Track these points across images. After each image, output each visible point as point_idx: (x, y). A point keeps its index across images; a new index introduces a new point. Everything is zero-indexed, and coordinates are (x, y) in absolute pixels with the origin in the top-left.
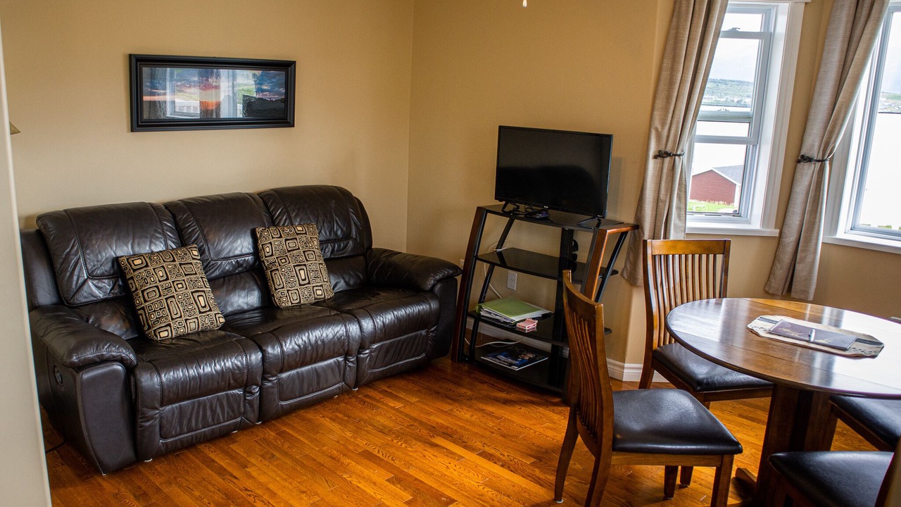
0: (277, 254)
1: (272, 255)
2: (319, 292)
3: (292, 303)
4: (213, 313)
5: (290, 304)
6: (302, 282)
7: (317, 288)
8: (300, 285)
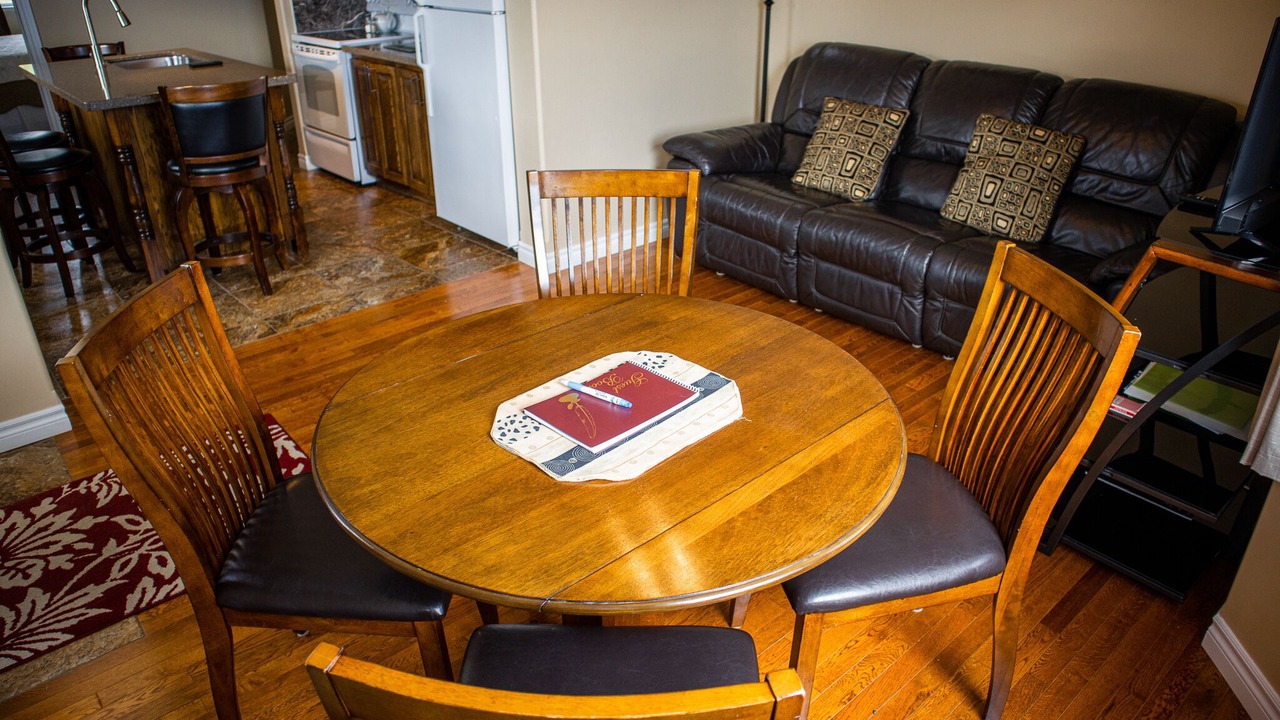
0: (983, 152)
1: (977, 152)
2: (1002, 223)
3: (954, 218)
4: (852, 181)
5: (951, 217)
6: (983, 199)
7: (1000, 216)
8: (979, 201)
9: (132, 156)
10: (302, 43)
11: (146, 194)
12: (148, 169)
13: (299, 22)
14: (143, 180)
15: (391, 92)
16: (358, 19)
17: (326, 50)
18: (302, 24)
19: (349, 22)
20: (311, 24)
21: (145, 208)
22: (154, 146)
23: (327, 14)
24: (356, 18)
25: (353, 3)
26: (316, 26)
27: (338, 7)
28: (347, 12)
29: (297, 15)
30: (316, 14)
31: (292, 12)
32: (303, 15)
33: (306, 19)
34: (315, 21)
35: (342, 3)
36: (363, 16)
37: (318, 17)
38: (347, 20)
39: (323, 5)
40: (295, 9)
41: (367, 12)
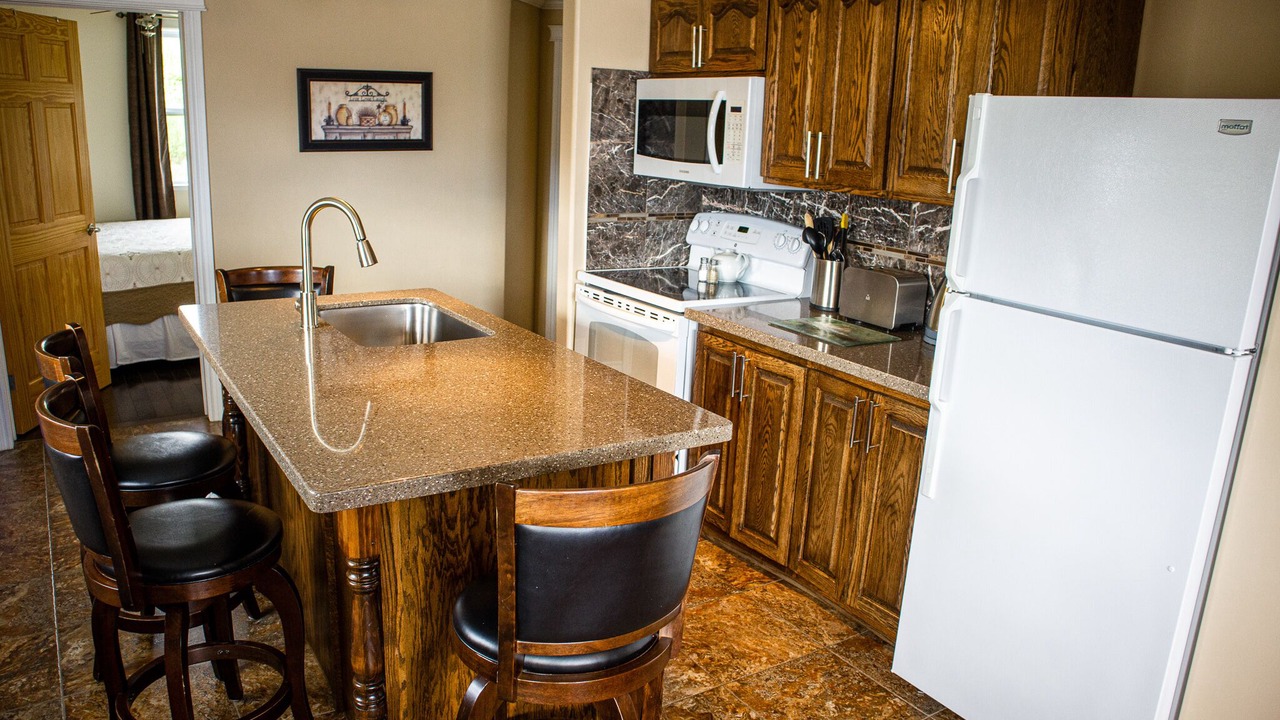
9: (376, 576)
10: (591, 286)
11: (388, 650)
12: (400, 598)
13: (592, 253)
14: (387, 622)
15: (785, 407)
16: (672, 254)
17: (649, 310)
18: (595, 256)
19: (659, 257)
20: (608, 257)
21: (378, 678)
22: (421, 551)
23: (632, 245)
24: (669, 250)
25: (669, 229)
26: (614, 260)
27: (648, 235)
28: (659, 243)
29: (590, 243)
30: (617, 243)
31: (585, 238)
32: (598, 244)
33: (602, 249)
34: (614, 253)
35: (654, 228)
36: (679, 250)
37: (619, 247)
38: (657, 254)
39: (629, 230)
40: (589, 234)
41: (686, 244)
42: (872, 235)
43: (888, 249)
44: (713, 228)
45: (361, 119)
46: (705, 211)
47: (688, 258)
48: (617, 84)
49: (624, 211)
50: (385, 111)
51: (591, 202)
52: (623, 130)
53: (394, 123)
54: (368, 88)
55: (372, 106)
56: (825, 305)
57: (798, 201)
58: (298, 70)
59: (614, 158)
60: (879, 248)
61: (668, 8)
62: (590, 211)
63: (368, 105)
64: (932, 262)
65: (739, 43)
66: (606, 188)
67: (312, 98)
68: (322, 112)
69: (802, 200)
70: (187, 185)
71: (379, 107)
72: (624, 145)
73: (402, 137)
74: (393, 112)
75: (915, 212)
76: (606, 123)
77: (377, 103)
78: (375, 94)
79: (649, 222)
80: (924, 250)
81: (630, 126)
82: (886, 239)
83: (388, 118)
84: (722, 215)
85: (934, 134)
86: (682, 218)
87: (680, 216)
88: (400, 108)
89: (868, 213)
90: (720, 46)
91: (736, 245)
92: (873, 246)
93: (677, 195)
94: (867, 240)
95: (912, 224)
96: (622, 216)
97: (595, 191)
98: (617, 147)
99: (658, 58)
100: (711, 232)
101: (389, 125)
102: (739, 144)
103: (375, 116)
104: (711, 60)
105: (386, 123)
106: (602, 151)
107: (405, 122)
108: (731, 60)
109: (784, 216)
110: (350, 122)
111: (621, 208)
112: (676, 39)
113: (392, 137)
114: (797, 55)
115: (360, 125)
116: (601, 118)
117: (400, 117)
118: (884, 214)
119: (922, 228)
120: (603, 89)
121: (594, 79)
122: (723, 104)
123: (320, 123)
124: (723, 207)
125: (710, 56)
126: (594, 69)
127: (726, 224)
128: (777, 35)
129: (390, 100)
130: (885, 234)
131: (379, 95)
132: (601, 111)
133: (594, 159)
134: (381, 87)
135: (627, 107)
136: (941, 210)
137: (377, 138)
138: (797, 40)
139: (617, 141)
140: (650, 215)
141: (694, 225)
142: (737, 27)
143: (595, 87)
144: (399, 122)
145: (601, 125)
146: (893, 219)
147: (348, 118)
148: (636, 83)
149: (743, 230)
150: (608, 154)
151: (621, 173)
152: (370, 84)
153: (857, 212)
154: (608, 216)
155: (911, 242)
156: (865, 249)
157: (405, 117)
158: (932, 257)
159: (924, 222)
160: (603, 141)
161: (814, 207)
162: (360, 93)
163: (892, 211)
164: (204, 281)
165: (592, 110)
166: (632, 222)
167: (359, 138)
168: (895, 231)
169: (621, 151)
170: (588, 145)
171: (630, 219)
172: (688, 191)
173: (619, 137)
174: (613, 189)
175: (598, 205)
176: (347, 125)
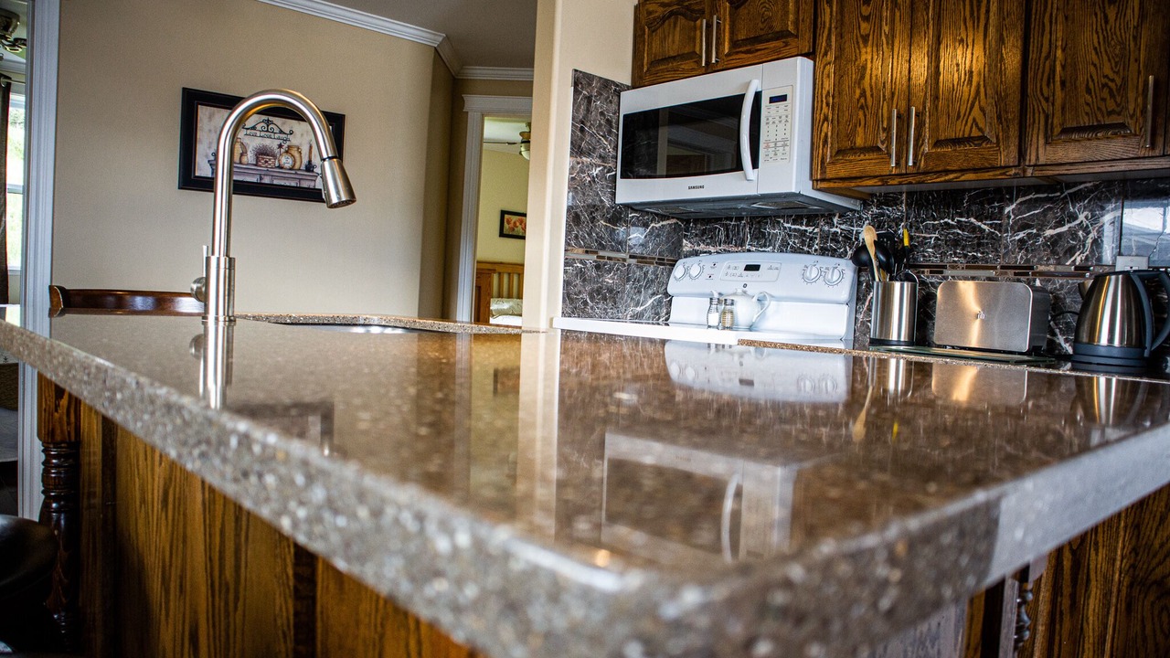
13: (569, 296)
16: (653, 307)
18: (572, 301)
19: (639, 309)
20: (585, 303)
23: (610, 290)
24: (650, 302)
25: (650, 276)
26: (592, 308)
27: (628, 280)
28: (640, 292)
29: (567, 283)
30: (596, 286)
31: (561, 277)
32: (575, 286)
33: (580, 292)
34: (592, 298)
35: (634, 273)
36: (660, 302)
37: (598, 291)
38: (637, 305)
39: (609, 271)
40: (565, 272)
41: (666, 294)
42: (943, 254)
43: (968, 268)
44: (708, 271)
45: (257, 158)
46: (686, 257)
47: (668, 313)
48: (600, 94)
49: (603, 248)
50: (287, 152)
51: (568, 232)
52: (604, 149)
53: (297, 167)
54: (268, 123)
55: (272, 144)
56: (894, 337)
57: (826, 228)
58: (184, 89)
59: (594, 181)
60: (953, 268)
61: (661, 9)
62: (568, 244)
63: (267, 142)
64: (1041, 274)
65: (771, 28)
66: (585, 217)
67: (199, 125)
68: (210, 143)
69: (832, 225)
70: (22, 184)
71: (280, 146)
72: (605, 167)
73: (305, 184)
74: (296, 155)
75: (1009, 217)
76: (588, 138)
77: (278, 142)
78: (276, 130)
79: (629, 265)
80: (1027, 261)
81: (613, 145)
82: (965, 256)
83: (290, 161)
84: (715, 257)
85: (1104, 80)
86: (663, 264)
87: (661, 262)
88: (305, 150)
89: (935, 228)
90: (741, 36)
91: (745, 286)
92: (945, 267)
93: (658, 236)
94: (936, 261)
95: (1007, 231)
96: (601, 253)
97: (574, 218)
98: (598, 169)
99: (645, 69)
100: (705, 275)
101: (290, 169)
102: (785, 140)
103: (274, 156)
104: (728, 55)
105: (287, 166)
106: (582, 171)
107: (310, 167)
108: (757, 50)
109: (806, 248)
110: (245, 160)
111: (600, 244)
112: (673, 42)
113: (293, 184)
114: (864, 25)
115: (256, 165)
116: (582, 130)
117: (305, 161)
118: (960, 225)
119: (1021, 235)
120: (585, 97)
121: (576, 84)
122: (758, 96)
123: (207, 156)
124: (712, 249)
125: (726, 51)
126: (576, 71)
127: (726, 264)
128: (831, 7)
129: (294, 141)
130: (963, 250)
131: (281, 132)
132: (582, 122)
133: (573, 179)
134: (284, 123)
135: (609, 122)
136: (1050, 209)
137: (275, 182)
138: (863, 8)
139: (598, 161)
140: (631, 257)
141: (678, 270)
142: (768, 10)
143: (576, 92)
144: (303, 167)
145: (582, 140)
146: (974, 229)
147: (242, 155)
148: (619, 97)
149: (752, 268)
150: (589, 175)
151: (602, 201)
152: (271, 118)
153: (918, 229)
154: (587, 252)
155: (1005, 254)
156: (931, 272)
157: (310, 162)
158: (1041, 268)
159: (1023, 228)
160: (584, 159)
161: (850, 232)
162: (259, 127)
163: (973, 220)
164: (34, 289)
165: (573, 119)
166: (612, 262)
167: (254, 180)
168: (979, 245)
169: (602, 176)
170: (567, 161)
171: (609, 258)
172: (669, 233)
173: (600, 157)
174: (593, 220)
175: (576, 237)
176: (241, 163)
